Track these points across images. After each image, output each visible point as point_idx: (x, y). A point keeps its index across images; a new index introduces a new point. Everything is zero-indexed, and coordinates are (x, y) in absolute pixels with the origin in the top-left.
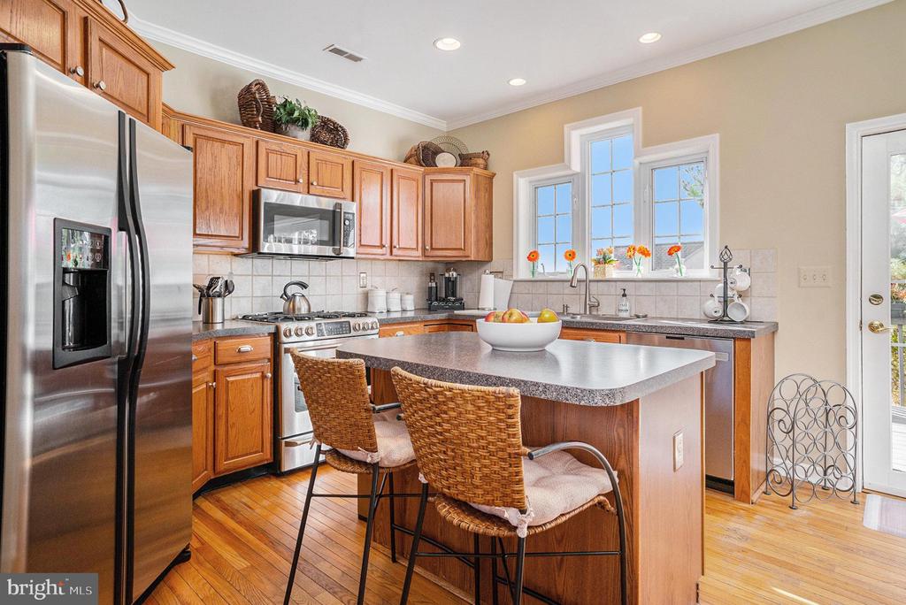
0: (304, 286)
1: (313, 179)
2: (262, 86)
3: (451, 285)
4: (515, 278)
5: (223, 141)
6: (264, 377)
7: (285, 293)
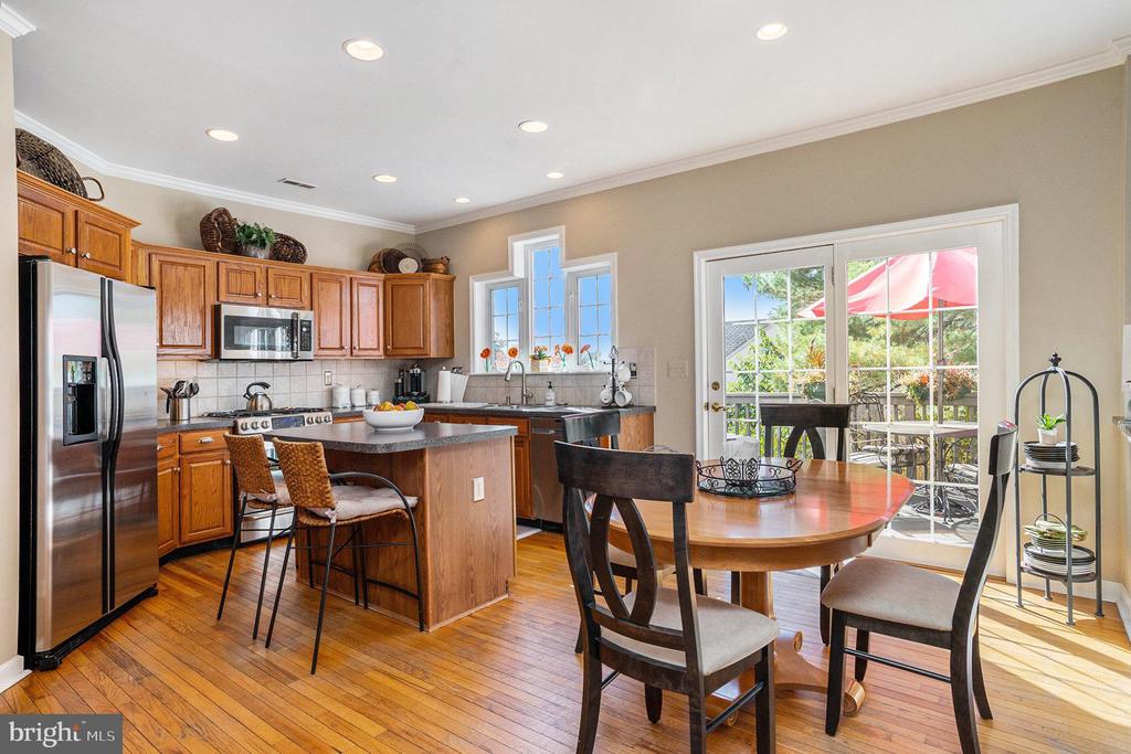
0: (265, 386)
1: (271, 291)
2: (225, 212)
3: (416, 380)
4: (472, 373)
5: (186, 265)
6: (224, 464)
7: (248, 393)
